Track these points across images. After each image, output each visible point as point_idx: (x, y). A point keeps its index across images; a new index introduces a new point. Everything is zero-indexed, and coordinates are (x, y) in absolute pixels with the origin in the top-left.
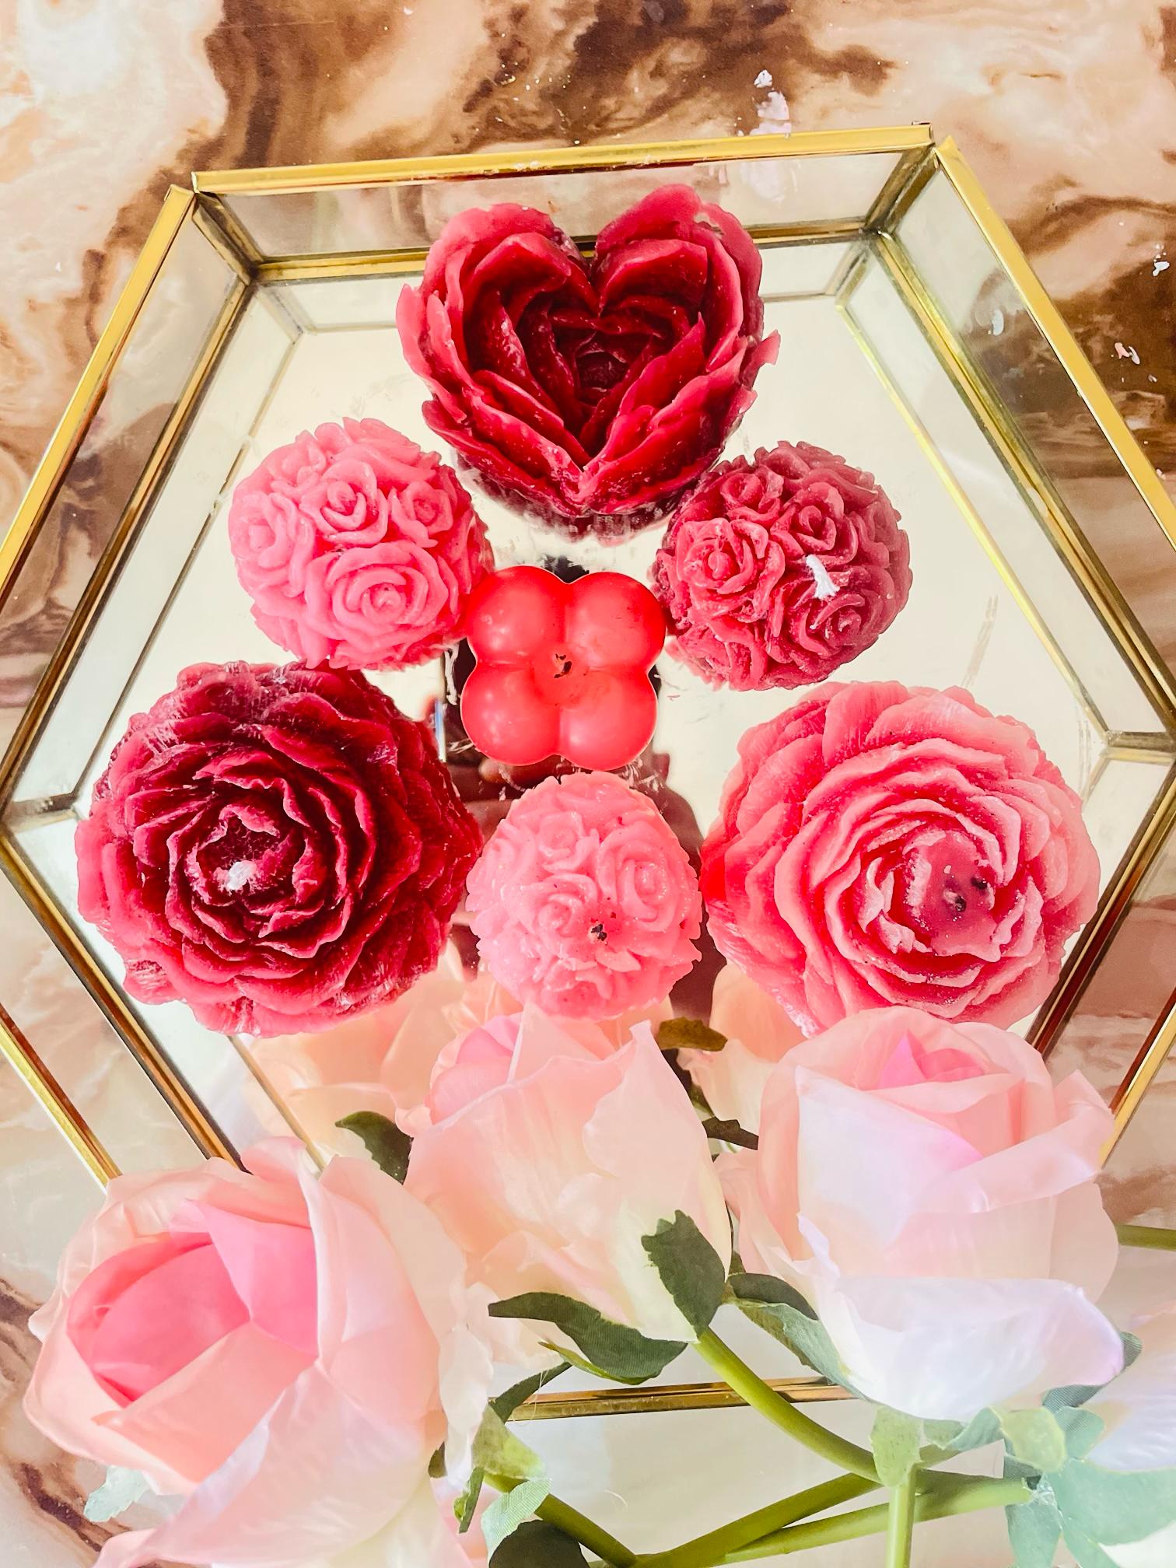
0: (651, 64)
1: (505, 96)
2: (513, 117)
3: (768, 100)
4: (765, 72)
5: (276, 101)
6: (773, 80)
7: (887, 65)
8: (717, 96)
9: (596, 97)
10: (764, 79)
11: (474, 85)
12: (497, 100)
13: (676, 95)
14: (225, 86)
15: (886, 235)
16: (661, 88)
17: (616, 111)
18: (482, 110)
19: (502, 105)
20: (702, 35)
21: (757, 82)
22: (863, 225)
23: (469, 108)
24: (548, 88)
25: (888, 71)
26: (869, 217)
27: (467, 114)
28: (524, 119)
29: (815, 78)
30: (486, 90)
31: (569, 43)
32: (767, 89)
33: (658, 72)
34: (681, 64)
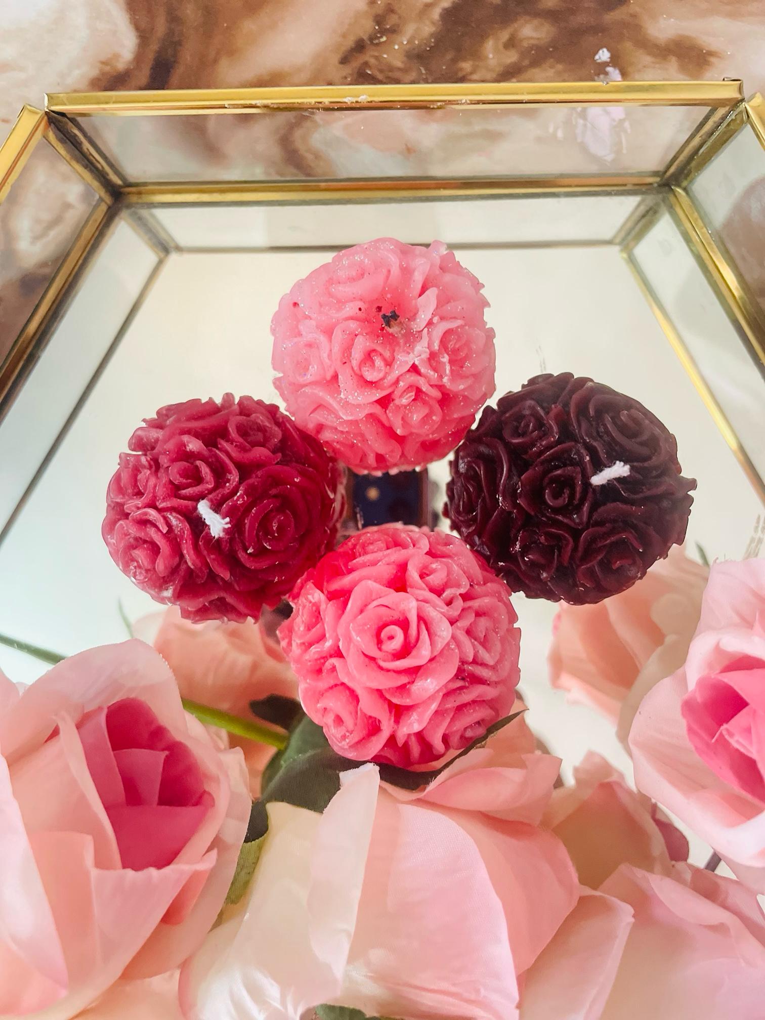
0: (505, 36)
1: (376, 54)
2: (381, 71)
3: (606, 74)
4: (605, 50)
5: (179, 43)
6: (611, 58)
7: (711, 54)
8: (560, 67)
9: (455, 61)
10: (604, 55)
11: (350, 42)
12: (369, 56)
13: (526, 62)
14: (137, 28)
15: (679, 190)
16: (512, 57)
17: (471, 73)
18: (356, 64)
19: (372, 61)
20: (552, 15)
21: (597, 57)
22: (658, 179)
23: (344, 61)
24: (414, 49)
25: (713, 59)
26: (665, 172)
27: (341, 66)
28: (390, 74)
29: (648, 59)
30: (360, 47)
31: (436, 14)
32: (606, 64)
33: (511, 44)
34: (532, 38)
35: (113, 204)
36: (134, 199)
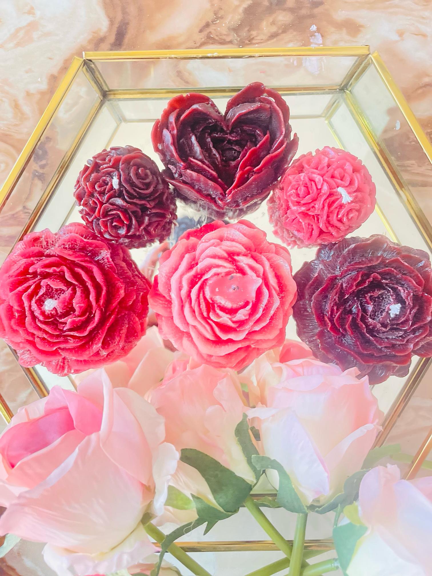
0: (271, 20)
1: (215, 28)
2: (217, 36)
3: (314, 36)
4: (314, 25)
5: (128, 24)
6: (317, 29)
7: (361, 26)
8: (295, 33)
9: (249, 31)
10: (314, 28)
11: (203, 23)
12: (211, 29)
13: (280, 31)
14: (109, 17)
15: (347, 91)
16: (274, 29)
17: (256, 36)
18: (205, 33)
19: (213, 31)
20: (292, 10)
21: (311, 29)
22: (339, 87)
23: (201, 31)
24: (231, 26)
25: (361, 29)
26: (342, 83)
27: (200, 33)
28: (221, 37)
29: (333, 29)
30: (207, 25)
31: (241, 10)
32: (315, 32)
33: (273, 23)
34: (283, 20)
35: (103, 99)
36: (112, 97)
